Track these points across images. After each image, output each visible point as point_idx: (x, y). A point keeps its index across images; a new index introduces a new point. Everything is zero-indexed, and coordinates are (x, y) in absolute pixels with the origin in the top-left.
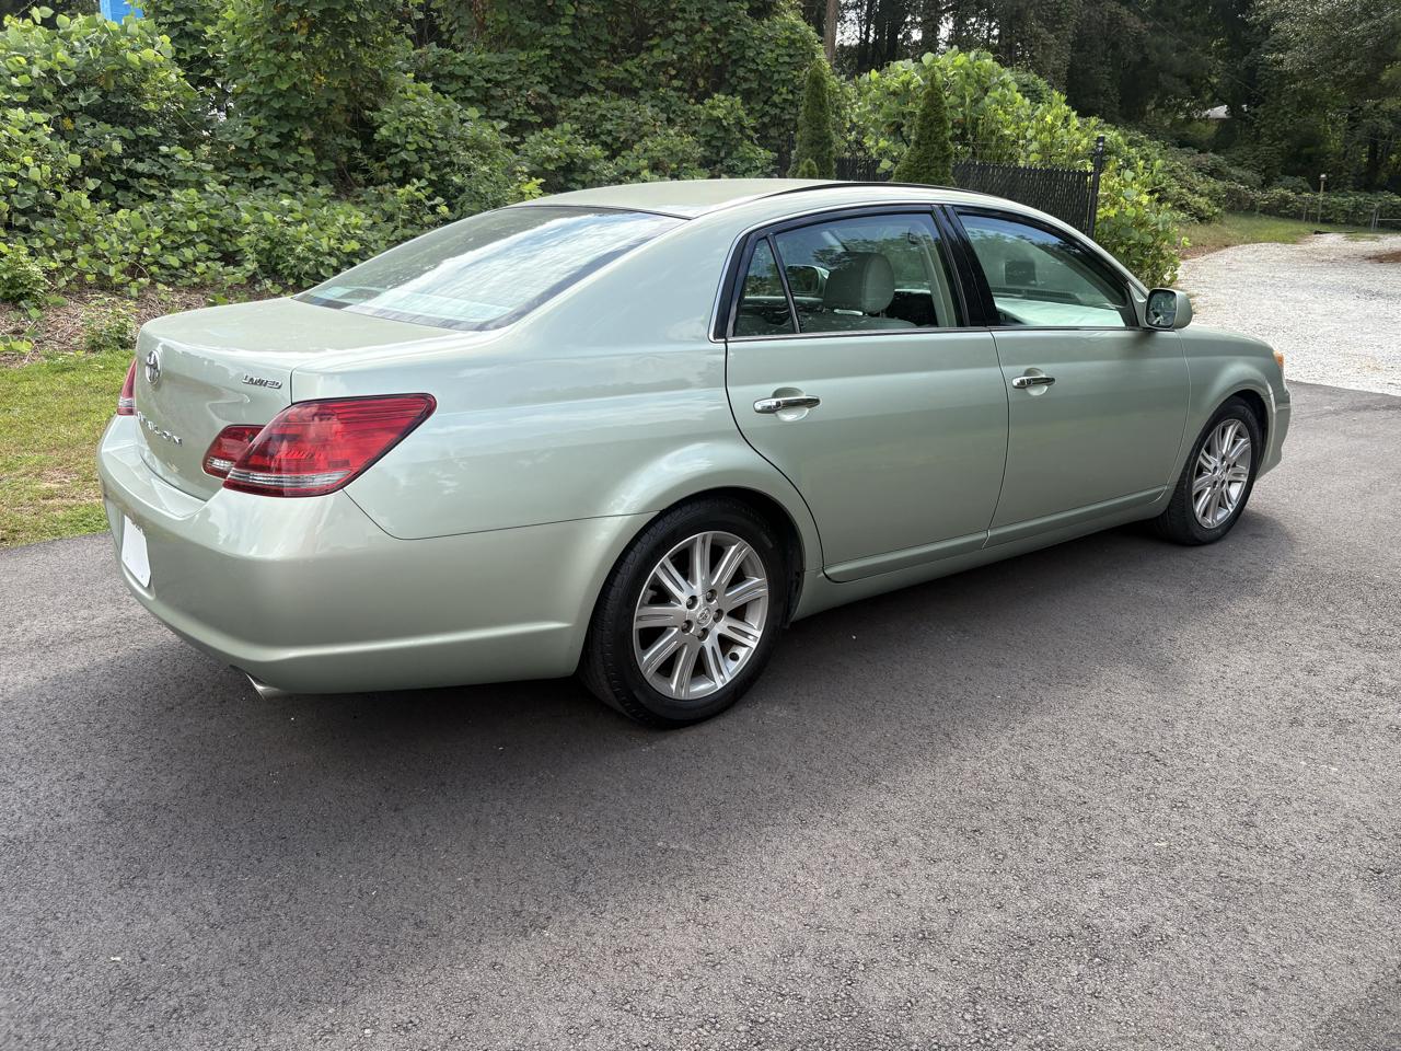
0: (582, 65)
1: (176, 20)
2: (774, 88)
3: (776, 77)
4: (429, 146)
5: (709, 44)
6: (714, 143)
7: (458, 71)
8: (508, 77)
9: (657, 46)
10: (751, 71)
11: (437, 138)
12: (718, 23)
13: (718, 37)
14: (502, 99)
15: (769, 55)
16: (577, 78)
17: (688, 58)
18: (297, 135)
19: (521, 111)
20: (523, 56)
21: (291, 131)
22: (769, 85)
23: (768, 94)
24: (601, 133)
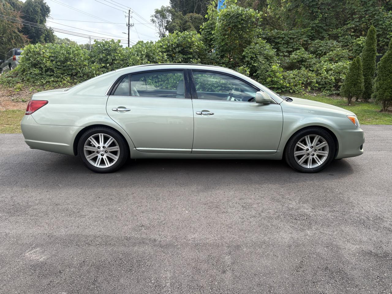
0: (323, 31)
1: (209, 30)
2: (388, 33)
3: (389, 29)
4: (254, 56)
5: (367, 21)
6: (357, 52)
7: (281, 36)
8: (295, 36)
9: (349, 23)
10: (380, 28)
11: (257, 54)
12: (371, 14)
13: (371, 18)
14: (292, 43)
15: (388, 22)
16: (321, 35)
17: (359, 26)
18: (225, 55)
19: (298, 45)
20: (303, 30)
21: (224, 54)
22: (386, 32)
23: (386, 35)
24: (319, 51)
